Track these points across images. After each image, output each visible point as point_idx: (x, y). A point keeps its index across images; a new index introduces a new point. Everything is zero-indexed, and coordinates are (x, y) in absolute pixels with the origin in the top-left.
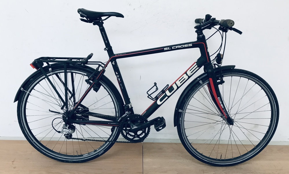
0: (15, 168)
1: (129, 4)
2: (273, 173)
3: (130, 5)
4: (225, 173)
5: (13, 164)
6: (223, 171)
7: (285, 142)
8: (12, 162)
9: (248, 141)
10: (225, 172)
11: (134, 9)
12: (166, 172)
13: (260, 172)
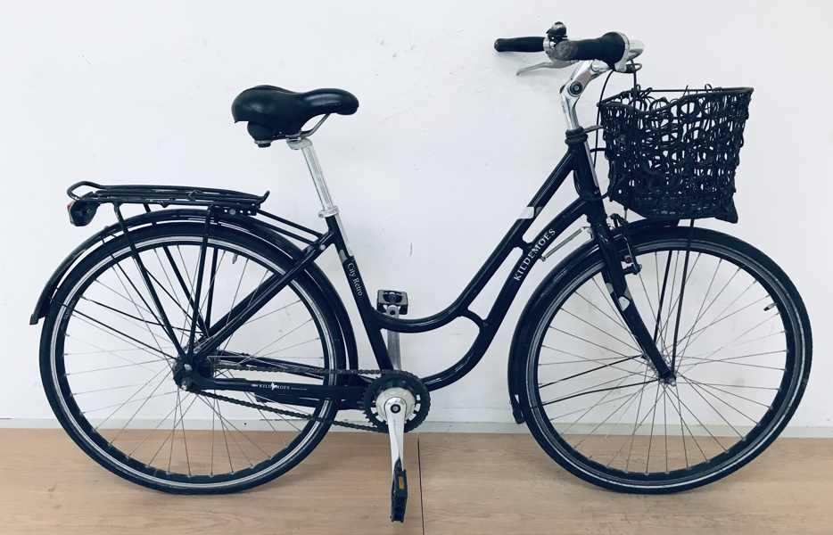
0: (58, 507)
1: (380, 41)
2: (788, 515)
3: (382, 44)
4: (653, 517)
5: (51, 497)
6: (648, 511)
7: (820, 427)
8: (49, 490)
9: (723, 426)
10: (655, 514)
11: (394, 56)
12: (489, 516)
13: (754, 514)
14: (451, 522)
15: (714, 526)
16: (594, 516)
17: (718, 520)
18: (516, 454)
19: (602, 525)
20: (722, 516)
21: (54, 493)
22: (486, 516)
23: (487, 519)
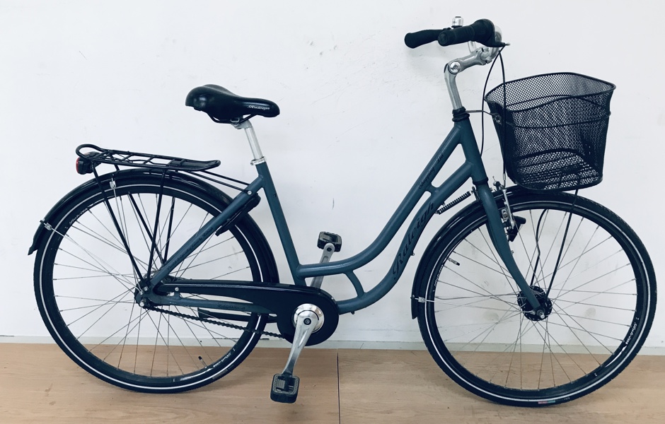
0: (52, 403)
1: (310, 42)
2: (625, 414)
3: (311, 44)
5: (47, 396)
7: (656, 348)
8: (46, 391)
9: (579, 346)
11: (321, 54)
12: (391, 413)
13: (599, 412)
14: (361, 417)
15: (567, 421)
16: (474, 413)
17: (570, 416)
18: (414, 365)
19: (480, 420)
20: (574, 413)
21: (50, 393)
22: (389, 412)
23: (390, 415)
